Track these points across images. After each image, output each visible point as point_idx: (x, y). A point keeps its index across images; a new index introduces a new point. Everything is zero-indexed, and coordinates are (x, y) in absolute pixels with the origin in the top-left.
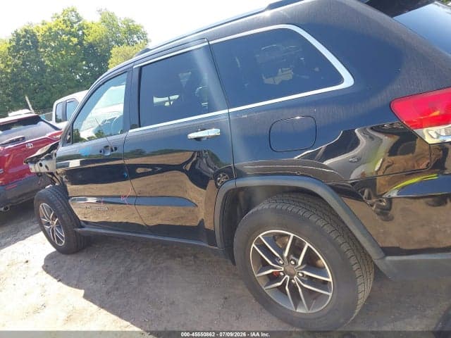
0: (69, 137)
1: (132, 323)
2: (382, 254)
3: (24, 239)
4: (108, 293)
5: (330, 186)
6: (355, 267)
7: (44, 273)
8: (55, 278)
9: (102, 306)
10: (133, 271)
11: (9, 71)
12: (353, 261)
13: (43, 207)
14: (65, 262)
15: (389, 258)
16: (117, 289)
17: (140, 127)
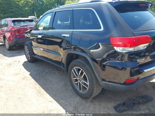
0: (35, 28)
1: (38, 84)
2: (102, 80)
3: (21, 55)
4: (36, 75)
5: (91, 58)
6: (94, 82)
7: (22, 66)
8: (25, 68)
9: (33, 78)
10: (45, 71)
11: (32, 2)
12: (94, 80)
13: (26, 47)
14: (29, 64)
15: (103, 82)
16: (39, 75)
17: (52, 29)
